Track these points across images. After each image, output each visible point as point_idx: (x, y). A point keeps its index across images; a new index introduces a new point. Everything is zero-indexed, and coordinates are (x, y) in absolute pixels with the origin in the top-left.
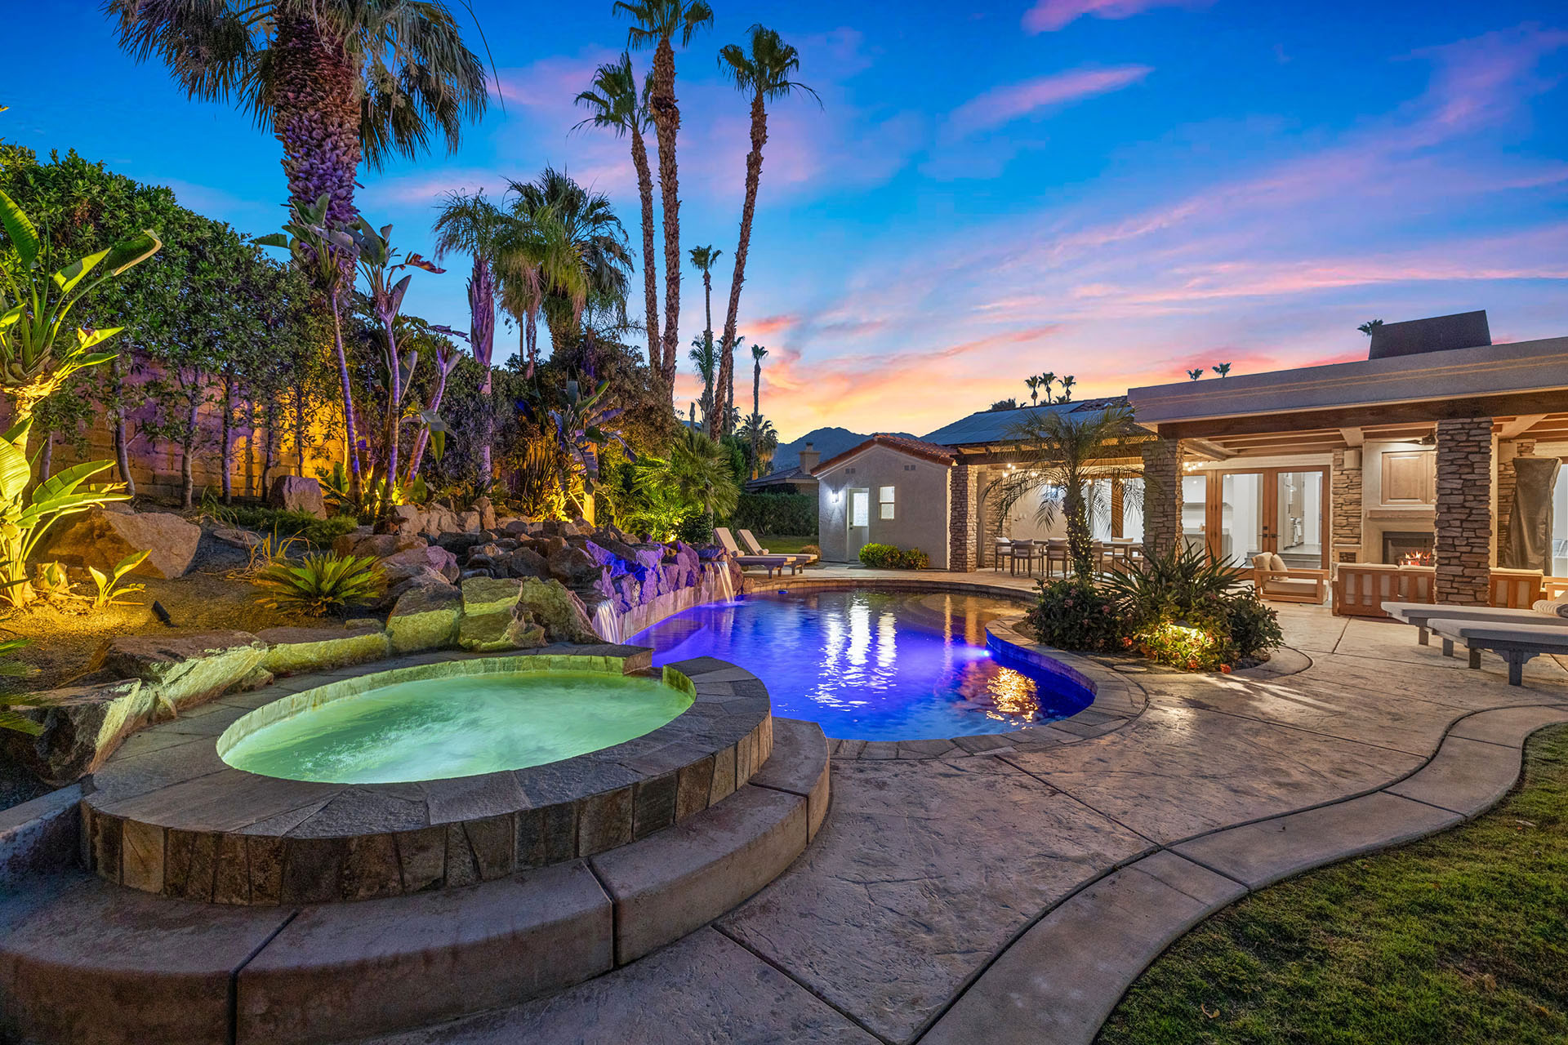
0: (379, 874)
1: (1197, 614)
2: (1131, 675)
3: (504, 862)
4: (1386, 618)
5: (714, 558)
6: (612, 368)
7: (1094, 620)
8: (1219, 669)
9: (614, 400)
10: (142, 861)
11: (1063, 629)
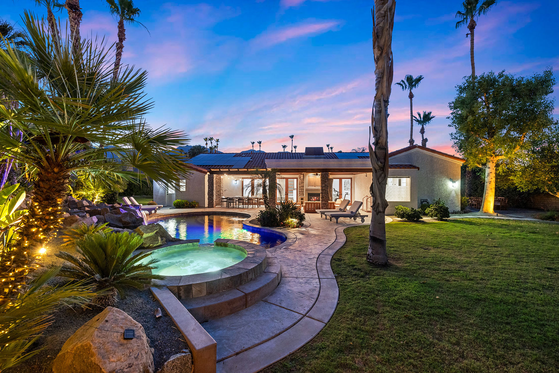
1: (294, 216)
4: (316, 213)
7: (274, 219)
8: (300, 227)
10: (199, 291)
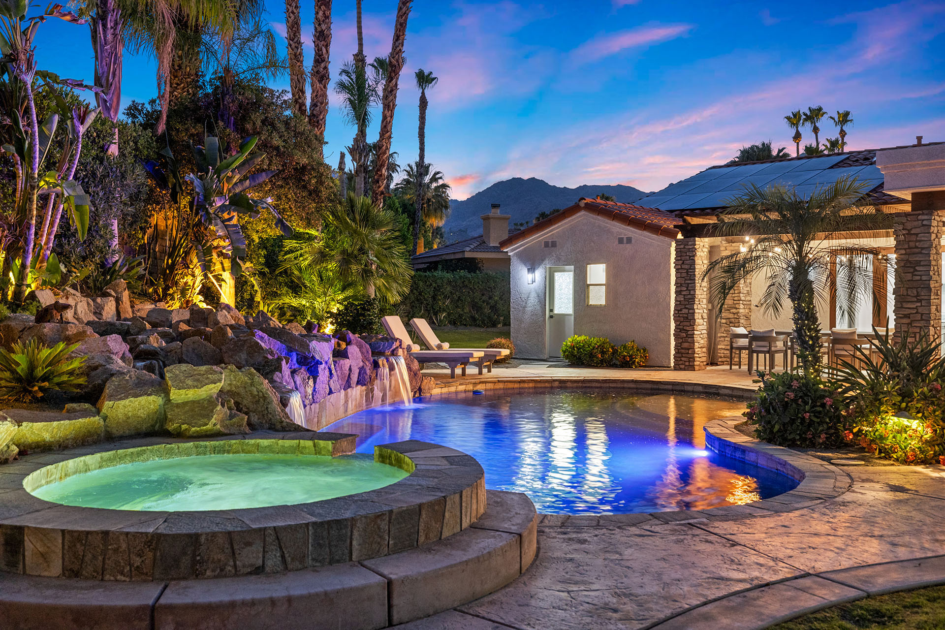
0: (219, 560)
1: (919, 405)
2: (845, 468)
3: (302, 559)
5: (388, 353)
6: (257, 118)
7: (817, 414)
8: (938, 462)
9: (262, 159)
10: (42, 555)
11: (784, 425)
